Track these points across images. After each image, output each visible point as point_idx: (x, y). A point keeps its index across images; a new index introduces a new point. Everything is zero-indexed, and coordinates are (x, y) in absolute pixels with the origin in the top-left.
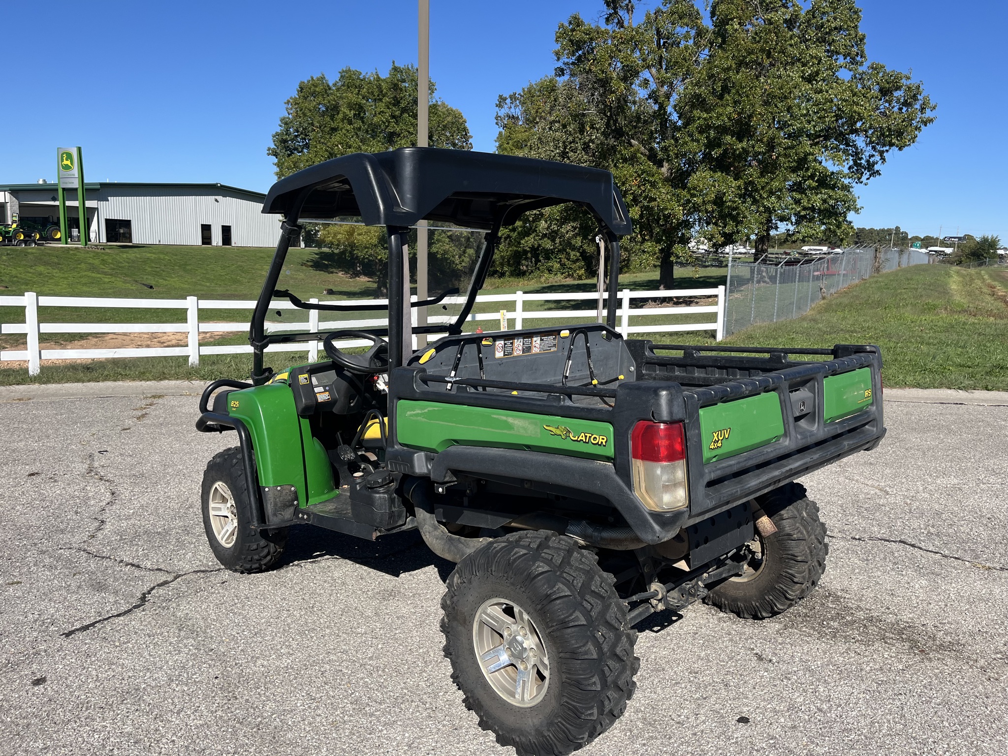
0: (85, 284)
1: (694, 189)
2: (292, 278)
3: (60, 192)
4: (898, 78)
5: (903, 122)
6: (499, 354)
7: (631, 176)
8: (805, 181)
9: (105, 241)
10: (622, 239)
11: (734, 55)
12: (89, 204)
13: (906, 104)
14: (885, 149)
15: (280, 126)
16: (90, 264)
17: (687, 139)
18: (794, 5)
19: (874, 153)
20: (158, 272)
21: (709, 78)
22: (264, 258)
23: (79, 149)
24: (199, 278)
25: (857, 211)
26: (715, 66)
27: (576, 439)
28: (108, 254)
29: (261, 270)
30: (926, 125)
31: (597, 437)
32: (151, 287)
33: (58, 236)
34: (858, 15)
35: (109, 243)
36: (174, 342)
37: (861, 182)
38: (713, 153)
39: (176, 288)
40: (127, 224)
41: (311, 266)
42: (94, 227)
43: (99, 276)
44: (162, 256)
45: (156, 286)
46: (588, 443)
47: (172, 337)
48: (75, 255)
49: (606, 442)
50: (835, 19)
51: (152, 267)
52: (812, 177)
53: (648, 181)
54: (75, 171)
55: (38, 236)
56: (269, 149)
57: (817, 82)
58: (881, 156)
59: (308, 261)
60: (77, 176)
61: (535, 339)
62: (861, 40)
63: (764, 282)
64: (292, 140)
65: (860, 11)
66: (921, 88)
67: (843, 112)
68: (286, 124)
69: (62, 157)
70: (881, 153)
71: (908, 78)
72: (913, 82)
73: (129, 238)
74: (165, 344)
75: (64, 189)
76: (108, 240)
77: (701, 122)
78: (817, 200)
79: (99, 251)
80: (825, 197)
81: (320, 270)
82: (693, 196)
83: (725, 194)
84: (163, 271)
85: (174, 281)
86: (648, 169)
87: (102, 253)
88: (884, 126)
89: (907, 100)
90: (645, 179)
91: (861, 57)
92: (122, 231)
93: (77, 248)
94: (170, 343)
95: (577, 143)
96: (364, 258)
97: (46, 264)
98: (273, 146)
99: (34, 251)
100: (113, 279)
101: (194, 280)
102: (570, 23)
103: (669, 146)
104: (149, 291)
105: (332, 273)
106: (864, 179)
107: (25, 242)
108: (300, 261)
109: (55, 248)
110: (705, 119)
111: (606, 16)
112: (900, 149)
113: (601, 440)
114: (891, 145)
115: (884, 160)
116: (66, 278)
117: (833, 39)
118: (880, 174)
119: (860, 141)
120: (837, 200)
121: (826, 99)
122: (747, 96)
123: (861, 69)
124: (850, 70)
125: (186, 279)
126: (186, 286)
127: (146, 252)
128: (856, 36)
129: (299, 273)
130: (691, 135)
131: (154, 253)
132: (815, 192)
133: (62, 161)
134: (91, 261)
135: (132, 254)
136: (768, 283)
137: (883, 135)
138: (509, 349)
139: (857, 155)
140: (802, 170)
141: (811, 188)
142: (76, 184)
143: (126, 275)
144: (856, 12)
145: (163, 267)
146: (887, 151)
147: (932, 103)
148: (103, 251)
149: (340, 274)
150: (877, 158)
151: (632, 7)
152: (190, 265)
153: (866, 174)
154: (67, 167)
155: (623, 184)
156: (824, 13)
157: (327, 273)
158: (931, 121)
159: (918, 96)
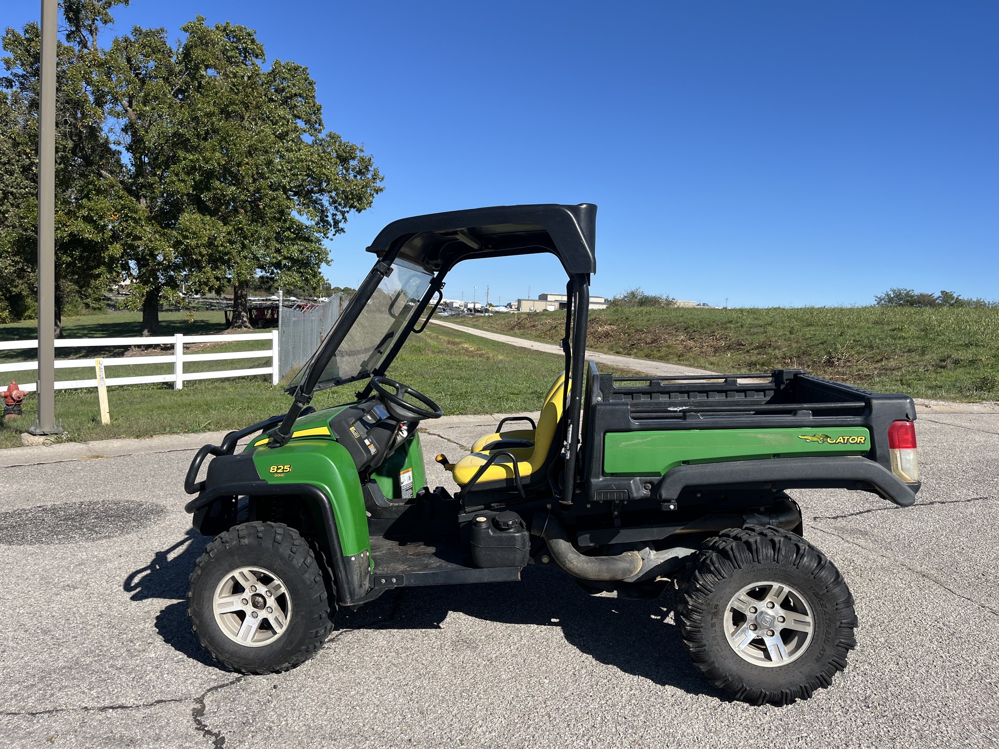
1: (186, 231)
4: (353, 149)
5: (362, 188)
7: (109, 210)
8: (284, 232)
10: (100, 277)
11: (215, 102)
13: (360, 172)
14: (345, 209)
17: (174, 178)
18: (253, 64)
19: (336, 212)
21: (193, 119)
25: (328, 263)
26: (199, 109)
27: (834, 441)
30: (377, 193)
31: (856, 438)
34: (313, 87)
37: (328, 238)
38: (202, 196)
46: (847, 443)
49: (864, 441)
50: (294, 85)
52: (289, 229)
53: (131, 217)
57: (288, 142)
58: (343, 216)
62: (318, 110)
63: (246, 327)
65: (315, 83)
66: (372, 161)
67: (314, 172)
70: (343, 213)
71: (361, 151)
72: (366, 155)
77: (187, 162)
78: (294, 251)
80: (302, 248)
82: (186, 237)
83: (216, 238)
86: (130, 205)
88: (348, 190)
89: (361, 170)
90: (126, 215)
91: (319, 125)
95: (13, 165)
102: (26, 31)
103: (154, 184)
106: (330, 235)
110: (191, 161)
111: (67, 32)
112: (359, 211)
113: (859, 440)
114: (352, 206)
115: (346, 220)
117: (295, 104)
118: (344, 232)
119: (325, 200)
120: (311, 251)
121: (298, 158)
122: (235, 145)
123: (320, 136)
124: (311, 136)
128: (314, 106)
130: (177, 175)
132: (292, 243)
136: (249, 328)
137: (347, 197)
139: (323, 212)
140: (280, 221)
141: (288, 238)
144: (310, 84)
146: (348, 212)
147: (381, 175)
150: (339, 217)
151: (96, 29)
153: (332, 231)
155: (101, 218)
156: (284, 79)
158: (381, 190)
159: (369, 167)
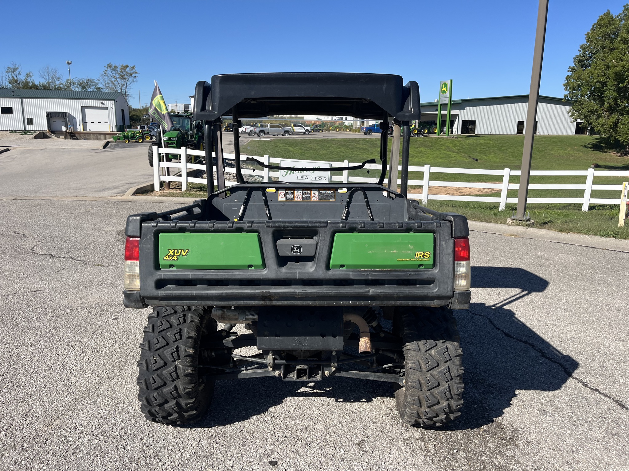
0: (441, 158)
2: (572, 156)
3: (439, 106)
6: (282, 199)
9: (460, 133)
12: (453, 112)
15: (580, 51)
16: (447, 146)
20: (484, 151)
22: (557, 142)
23: (451, 81)
24: (507, 155)
28: (458, 141)
29: (551, 150)
32: (477, 160)
33: (436, 131)
35: (462, 135)
36: (468, 193)
39: (491, 161)
40: (473, 123)
41: (591, 148)
42: (455, 125)
43: (450, 153)
44: (489, 142)
45: (480, 159)
47: (468, 190)
48: (441, 141)
51: (481, 148)
54: (448, 94)
55: (426, 131)
56: (570, 68)
59: (589, 144)
60: (448, 96)
61: (313, 192)
64: (587, 60)
68: (584, 49)
69: (442, 86)
73: (474, 131)
74: (463, 194)
75: (441, 104)
76: (462, 133)
79: (454, 139)
81: (596, 151)
84: (487, 151)
85: (492, 157)
87: (456, 140)
92: (470, 127)
93: (443, 138)
94: (465, 194)
96: (624, 141)
97: (425, 146)
98: (573, 65)
99: (421, 139)
100: (457, 156)
101: (504, 156)
104: (475, 163)
105: (606, 152)
107: (417, 134)
108: (583, 144)
109: (431, 137)
116: (433, 154)
125: (499, 156)
126: (498, 160)
127: (480, 139)
129: (579, 152)
131: (485, 140)
133: (442, 88)
134: (448, 145)
135: (472, 141)
138: (290, 196)
142: (447, 101)
143: (465, 153)
145: (487, 149)
148: (456, 139)
149: (612, 154)
152: (505, 147)
154: (444, 92)
157: (601, 153)
